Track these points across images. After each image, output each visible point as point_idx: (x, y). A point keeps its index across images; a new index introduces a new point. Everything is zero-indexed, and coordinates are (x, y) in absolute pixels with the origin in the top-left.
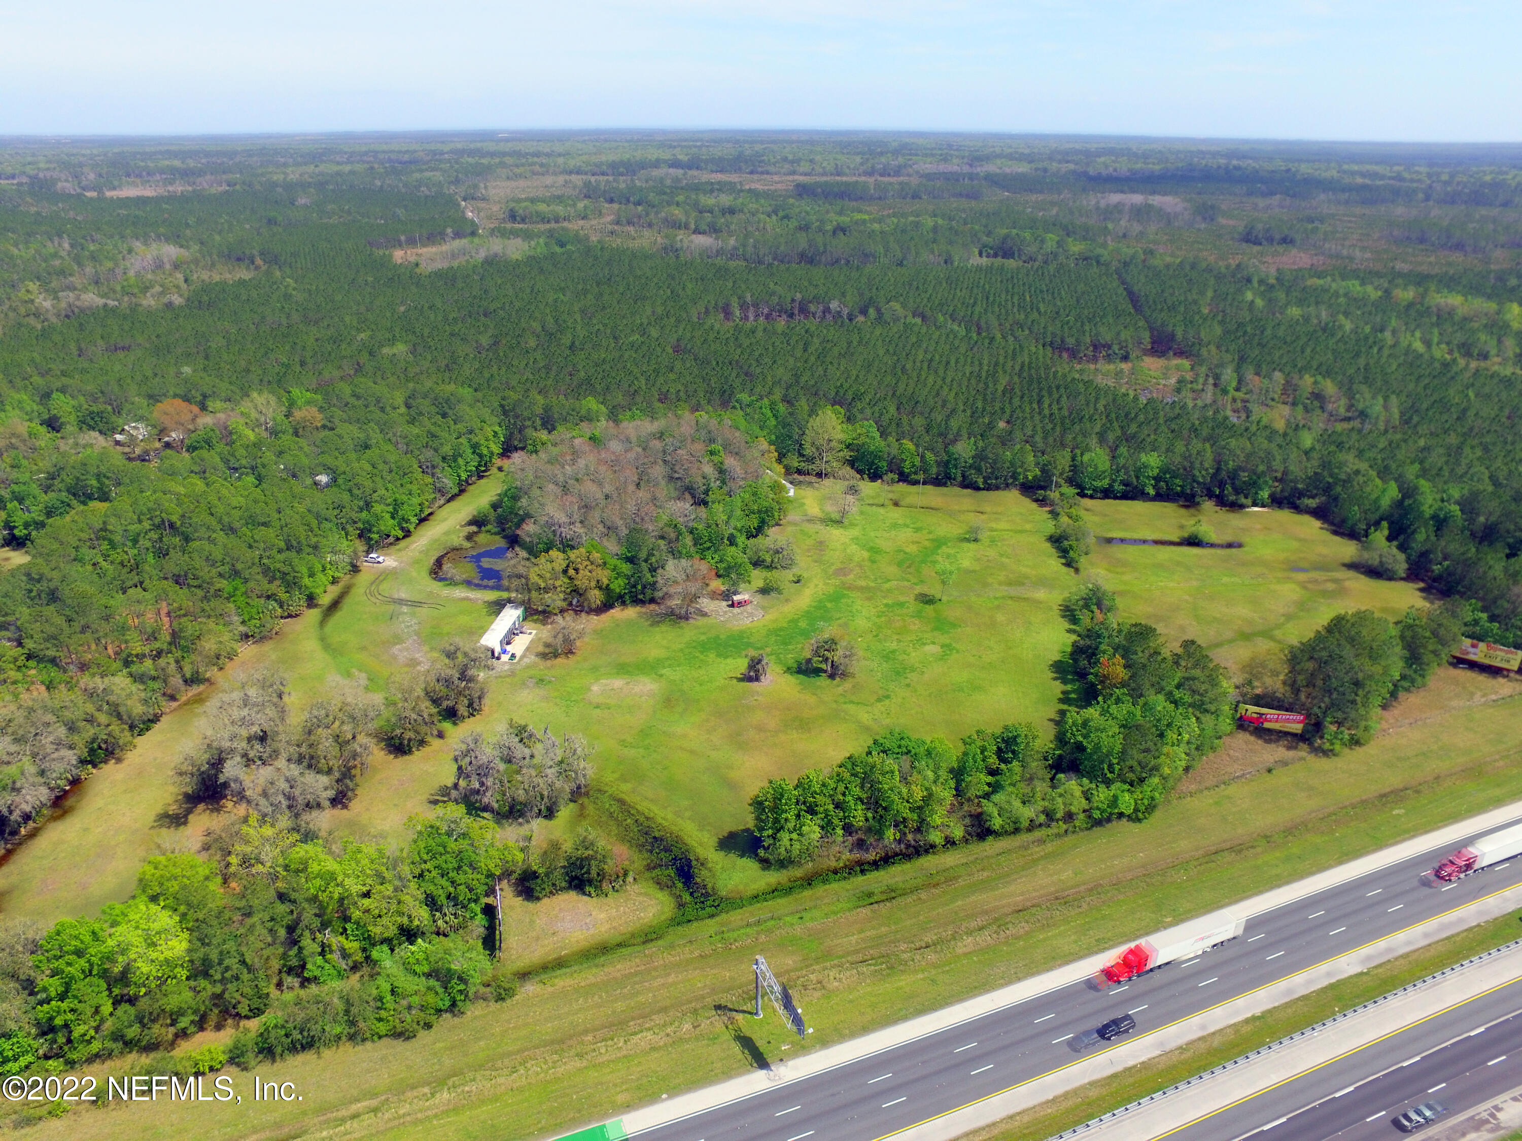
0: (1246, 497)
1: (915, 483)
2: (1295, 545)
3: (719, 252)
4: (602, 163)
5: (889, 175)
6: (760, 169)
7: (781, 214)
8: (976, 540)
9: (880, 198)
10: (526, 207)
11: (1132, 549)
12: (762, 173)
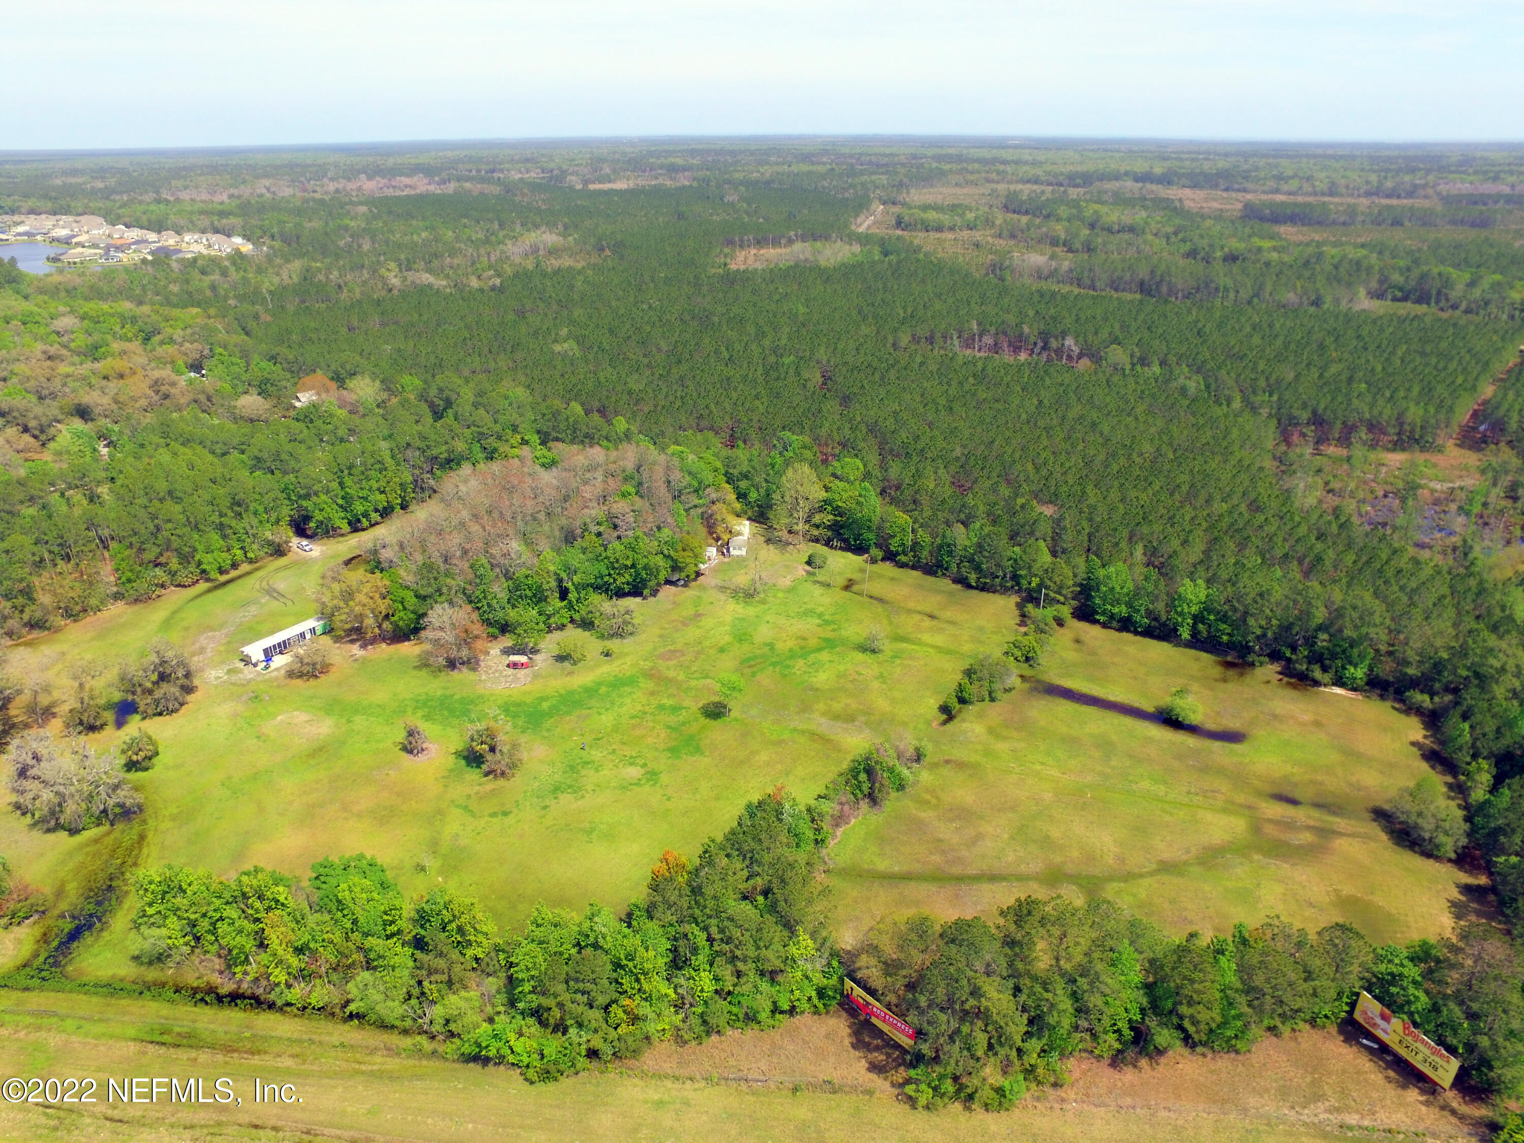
0: (1325, 669)
1: (903, 565)
2: (1334, 757)
3: (1052, 274)
4: (1062, 174)
5: (1399, 197)
6: (1236, 186)
7: (1180, 236)
8: (873, 651)
9: (1344, 224)
10: (913, 214)
11: (1066, 707)
12: (1239, 190)
